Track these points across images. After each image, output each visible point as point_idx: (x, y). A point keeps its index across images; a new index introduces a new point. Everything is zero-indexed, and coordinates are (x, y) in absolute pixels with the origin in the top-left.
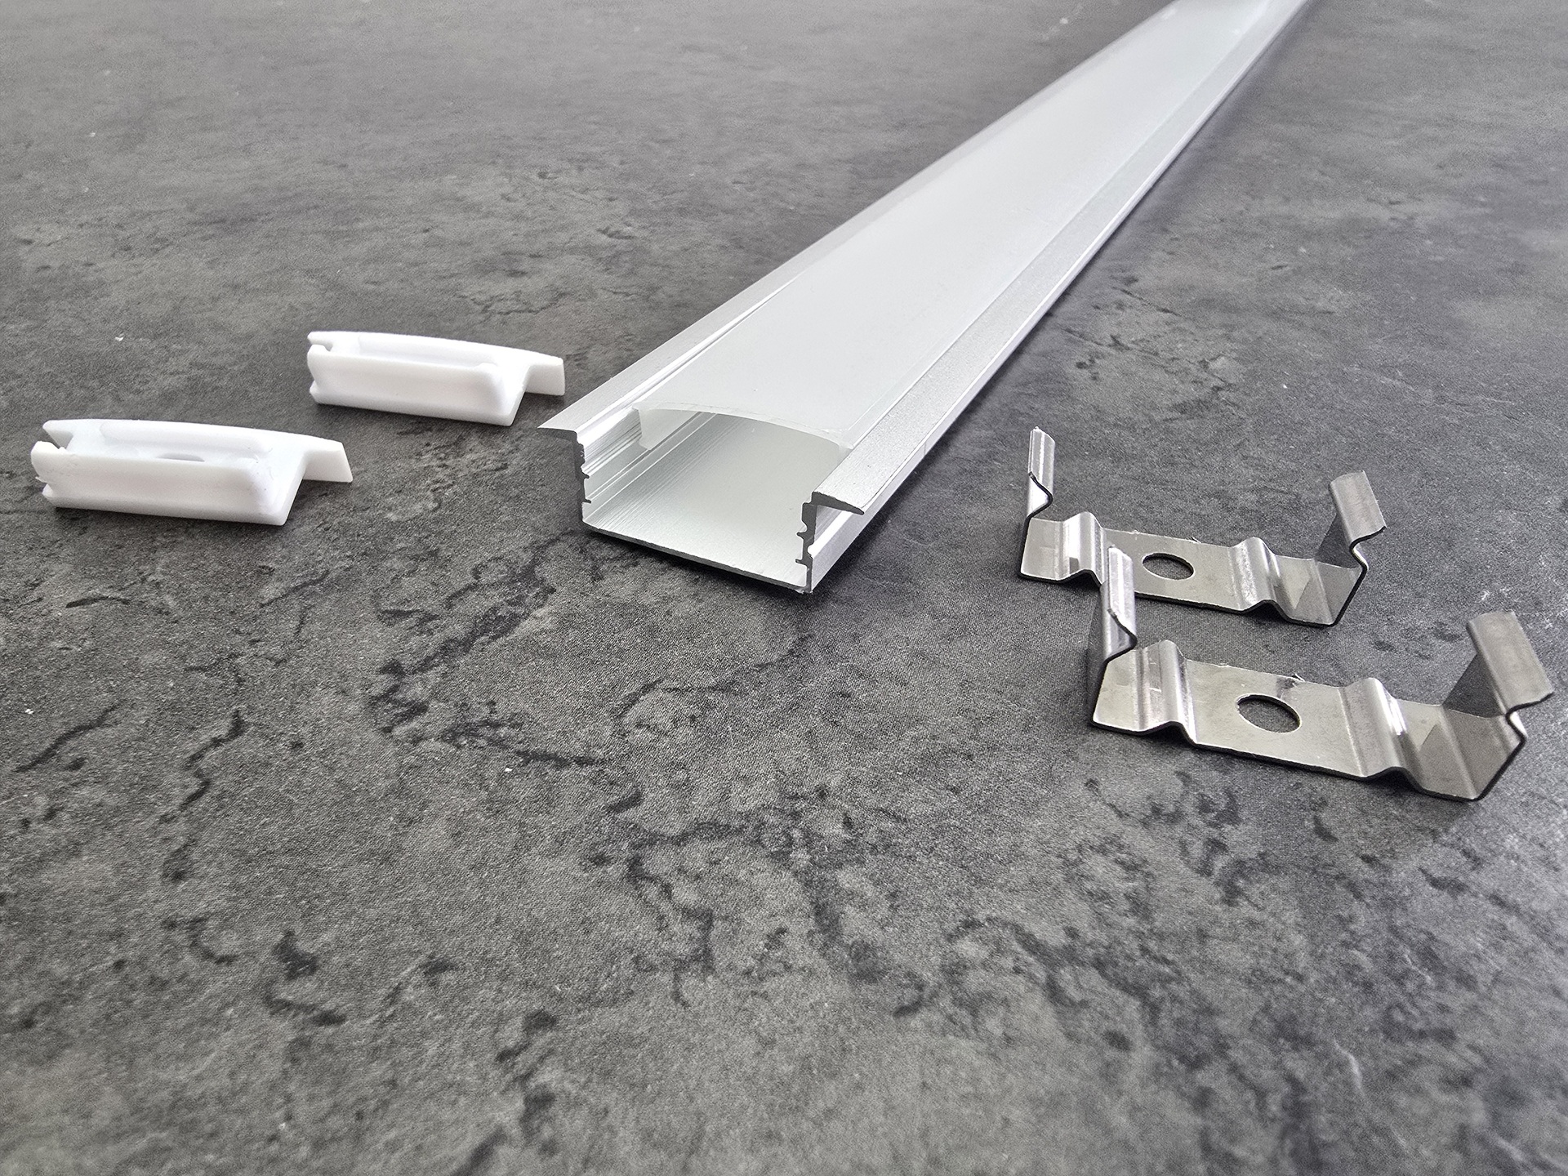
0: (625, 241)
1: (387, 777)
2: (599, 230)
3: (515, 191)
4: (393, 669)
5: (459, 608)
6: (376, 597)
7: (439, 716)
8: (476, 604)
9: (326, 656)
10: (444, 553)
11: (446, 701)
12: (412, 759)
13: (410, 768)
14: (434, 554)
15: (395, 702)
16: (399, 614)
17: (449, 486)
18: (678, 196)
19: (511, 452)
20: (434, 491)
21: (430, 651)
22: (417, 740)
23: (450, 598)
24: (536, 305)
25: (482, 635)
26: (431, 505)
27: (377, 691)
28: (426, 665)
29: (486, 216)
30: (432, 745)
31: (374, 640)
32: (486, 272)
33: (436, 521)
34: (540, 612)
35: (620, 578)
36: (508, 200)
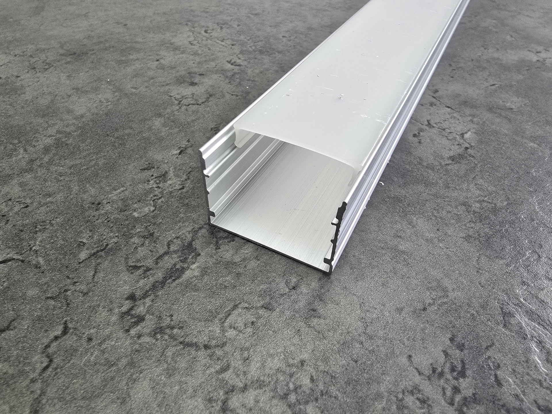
0: (238, 67)
1: (126, 356)
2: (227, 61)
3: (195, 40)
4: (132, 297)
5: (161, 264)
6: (126, 259)
7: (149, 324)
8: (168, 262)
9: (105, 290)
10: (156, 234)
11: (153, 314)
12: (137, 347)
13: (136, 351)
14: (152, 235)
15: (132, 315)
16: (136, 268)
17: (160, 198)
18: (260, 43)
19: (186, 180)
20: (153, 201)
21: (147, 288)
22: (139, 336)
23: (158, 259)
24: (200, 101)
25: (169, 278)
26: (152, 208)
27: (124, 309)
28: (145, 296)
29: (183, 52)
30: (146, 339)
31: (125, 282)
32: (181, 83)
33: (154, 217)
34: (193, 266)
35: (227, 247)
36: (192, 44)
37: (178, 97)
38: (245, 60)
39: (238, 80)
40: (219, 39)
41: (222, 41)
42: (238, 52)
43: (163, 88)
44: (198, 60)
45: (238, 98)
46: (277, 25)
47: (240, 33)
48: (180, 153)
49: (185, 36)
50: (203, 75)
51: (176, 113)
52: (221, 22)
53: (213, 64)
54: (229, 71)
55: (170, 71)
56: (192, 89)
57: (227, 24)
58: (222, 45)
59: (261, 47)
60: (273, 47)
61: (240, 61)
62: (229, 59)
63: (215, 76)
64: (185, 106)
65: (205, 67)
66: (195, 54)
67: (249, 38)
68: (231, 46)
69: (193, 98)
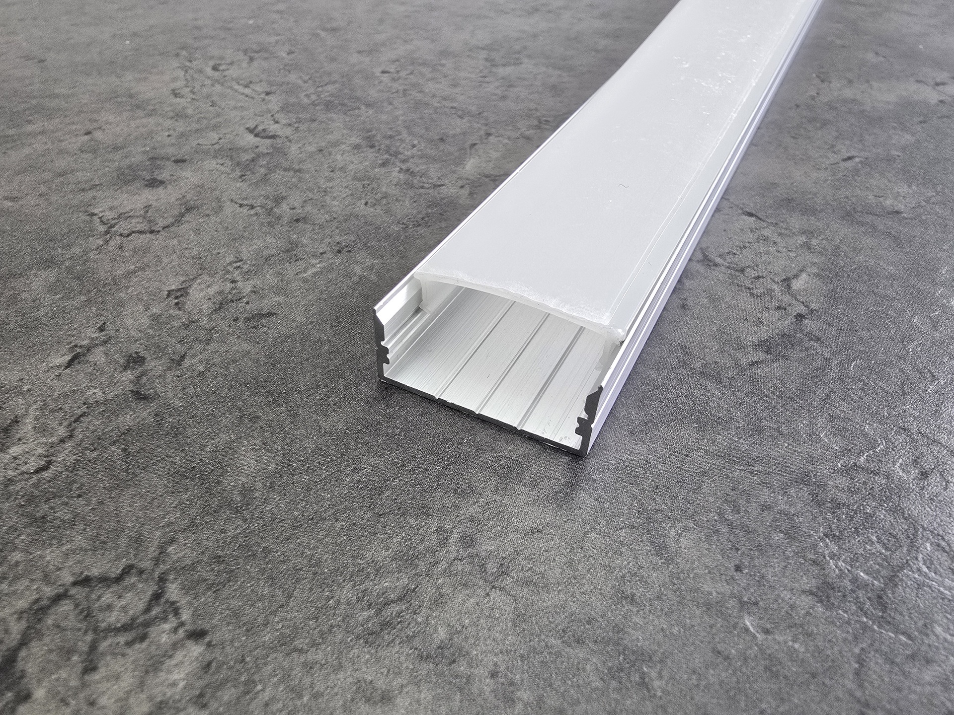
37: (109, 215)
38: (290, 125)
39: (262, 170)
40: (241, 82)
41: (246, 86)
42: (276, 108)
43: (80, 197)
44: (181, 126)
45: (252, 212)
46: (373, 50)
47: (288, 68)
48: (69, 364)
49: (167, 78)
50: (183, 161)
51: (92, 255)
52: (254, 47)
53: (214, 136)
54: (245, 151)
55: (110, 156)
56: (148, 196)
57: (266, 51)
58: (243, 94)
59: (332, 95)
60: (359, 93)
61: (277, 125)
62: (251, 125)
63: (211, 164)
64: (118, 238)
65: (194, 144)
66: (179, 115)
67: (307, 78)
68: (263, 96)
69: (145, 218)
